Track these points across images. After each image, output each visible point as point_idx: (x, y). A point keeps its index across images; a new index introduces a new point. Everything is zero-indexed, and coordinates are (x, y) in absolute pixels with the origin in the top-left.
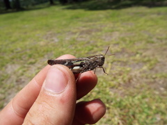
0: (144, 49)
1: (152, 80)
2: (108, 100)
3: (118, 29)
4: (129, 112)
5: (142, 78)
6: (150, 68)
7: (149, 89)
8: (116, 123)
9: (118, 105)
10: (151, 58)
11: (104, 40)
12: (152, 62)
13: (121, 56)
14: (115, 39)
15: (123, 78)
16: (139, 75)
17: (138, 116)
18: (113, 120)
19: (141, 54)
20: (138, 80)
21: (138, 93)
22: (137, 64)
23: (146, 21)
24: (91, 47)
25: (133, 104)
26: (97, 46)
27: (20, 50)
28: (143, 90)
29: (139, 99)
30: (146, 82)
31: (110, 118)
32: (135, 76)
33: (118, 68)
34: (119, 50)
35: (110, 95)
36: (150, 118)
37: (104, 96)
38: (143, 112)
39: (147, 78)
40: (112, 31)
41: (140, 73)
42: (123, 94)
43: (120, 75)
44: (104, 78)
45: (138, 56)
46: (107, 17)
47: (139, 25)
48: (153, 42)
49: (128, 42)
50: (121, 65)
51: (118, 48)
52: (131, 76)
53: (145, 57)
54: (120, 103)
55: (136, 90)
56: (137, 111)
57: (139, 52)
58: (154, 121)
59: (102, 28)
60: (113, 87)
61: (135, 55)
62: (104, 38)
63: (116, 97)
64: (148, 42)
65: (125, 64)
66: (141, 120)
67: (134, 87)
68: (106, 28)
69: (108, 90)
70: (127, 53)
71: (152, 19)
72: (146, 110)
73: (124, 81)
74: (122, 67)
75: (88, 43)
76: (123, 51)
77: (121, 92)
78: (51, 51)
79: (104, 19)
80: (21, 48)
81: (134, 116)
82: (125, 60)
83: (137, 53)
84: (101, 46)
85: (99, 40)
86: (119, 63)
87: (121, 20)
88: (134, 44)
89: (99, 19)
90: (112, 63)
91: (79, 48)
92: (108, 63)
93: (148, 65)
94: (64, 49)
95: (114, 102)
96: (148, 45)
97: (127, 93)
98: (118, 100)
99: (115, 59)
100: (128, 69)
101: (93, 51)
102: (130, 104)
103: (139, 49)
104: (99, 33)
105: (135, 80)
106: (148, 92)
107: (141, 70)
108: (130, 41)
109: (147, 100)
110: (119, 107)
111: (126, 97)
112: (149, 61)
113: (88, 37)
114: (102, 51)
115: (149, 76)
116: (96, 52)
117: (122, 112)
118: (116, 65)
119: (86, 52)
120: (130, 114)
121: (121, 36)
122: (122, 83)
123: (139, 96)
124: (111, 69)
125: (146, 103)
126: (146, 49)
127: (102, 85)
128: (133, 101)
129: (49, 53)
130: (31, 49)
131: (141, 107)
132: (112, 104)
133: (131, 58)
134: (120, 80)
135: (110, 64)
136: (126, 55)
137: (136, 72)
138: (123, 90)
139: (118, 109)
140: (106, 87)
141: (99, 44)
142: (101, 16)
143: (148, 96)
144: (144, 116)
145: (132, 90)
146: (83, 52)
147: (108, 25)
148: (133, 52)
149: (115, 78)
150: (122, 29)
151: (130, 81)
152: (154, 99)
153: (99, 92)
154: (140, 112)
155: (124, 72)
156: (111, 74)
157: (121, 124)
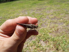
0: (64, 17)
1: (67, 30)
2: (48, 38)
3: (53, 8)
4: (57, 43)
5: (63, 29)
6: (67, 25)
8: (52, 47)
9: (52, 40)
10: (67, 20)
11: (47, 13)
12: (68, 22)
13: (54, 20)
14: (52, 12)
15: (55, 29)
17: (61, 45)
18: (50, 46)
19: (63, 19)
21: (61, 35)
22: (61, 23)
23: (65, 5)
24: (41, 16)
25: (59, 40)
26: (43, 15)
28: (63, 34)
30: (64, 31)
31: (49, 45)
32: (60, 28)
33: (53, 25)
34: (53, 17)
35: (49, 36)
37: (47, 36)
38: (63, 43)
39: (65, 29)
40: (50, 9)
41: (62, 27)
42: (55, 36)
43: (54, 28)
44: (47, 29)
45: (61, 19)
46: (48, 3)
47: (62, 6)
48: (68, 14)
49: (57, 14)
50: (54, 23)
51: (53, 16)
52: (58, 28)
53: (64, 20)
54: (53, 39)
55: (60, 34)
56: (61, 43)
59: (46, 8)
60: (50, 33)
61: (60, 19)
62: (47, 12)
63: (52, 37)
64: (66, 14)
65: (56, 23)
66: (62, 46)
68: (48, 8)
70: (57, 18)
71: (68, 4)
72: (64, 42)
73: (55, 30)
74: (54, 24)
75: (40, 14)
76: (55, 18)
77: (54, 34)
79: (47, 4)
80: (13, 16)
81: (59, 44)
82: (56, 21)
84: (45, 15)
85: (45, 13)
86: (53, 23)
87: (54, 4)
88: (60, 14)
89: (44, 4)
90: (50, 23)
91: (36, 16)
92: (48, 22)
93: (66, 24)
95: (51, 39)
96: (66, 15)
97: (56, 35)
98: (53, 38)
99: (51, 21)
100: (57, 25)
101: (42, 18)
102: (58, 40)
103: (62, 17)
104: (45, 10)
105: (60, 30)
106: (65, 35)
108: (58, 13)
109: (65, 38)
110: (53, 41)
112: (66, 22)
113: (40, 12)
114: (46, 17)
115: (66, 28)
116: (44, 18)
117: (54, 43)
119: (39, 18)
120: (58, 43)
121: (54, 11)
122: (54, 31)
123: (62, 37)
124: (50, 25)
125: (65, 39)
126: (65, 17)
127: (46, 32)
128: (59, 39)
131: (62, 41)
132: (50, 39)
133: (59, 21)
134: (53, 29)
135: (49, 23)
136: (56, 19)
137: (60, 26)
138: (55, 34)
139: (53, 42)
140: (47, 33)
141: (44, 15)
142: (45, 2)
143: (66, 37)
144: (63, 45)
145: (58, 34)
147: (48, 6)
148: (59, 18)
149: (51, 29)
150: (55, 8)
151: (57, 30)
152: (68, 38)
153: (44, 35)
154: (62, 43)
155: (55, 27)
156: (49, 27)
157: (54, 48)
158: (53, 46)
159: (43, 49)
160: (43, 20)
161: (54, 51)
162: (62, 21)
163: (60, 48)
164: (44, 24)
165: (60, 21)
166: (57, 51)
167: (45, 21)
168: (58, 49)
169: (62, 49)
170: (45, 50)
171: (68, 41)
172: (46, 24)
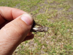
0: (64, 1)
1: (67, 15)
2: (46, 24)
4: (56, 28)
6: (67, 10)
7: (65, 19)
9: (51, 26)
10: (67, 5)
12: (68, 7)
13: (53, 5)
16: (61, 13)
17: (59, 30)
19: (63, 4)
20: (60, 15)
21: (60, 21)
22: (61, 8)
27: (3, 3)
28: (63, 19)
29: (60, 23)
30: (64, 16)
32: (59, 14)
34: (52, 2)
36: (65, 30)
37: (45, 22)
39: (64, 14)
41: (62, 12)
43: (52, 13)
44: (45, 15)
45: (61, 4)
50: (53, 9)
52: (57, 13)
53: (64, 5)
55: (59, 19)
56: (59, 28)
57: (62, 2)
58: (66, 31)
60: (49, 19)
61: (60, 4)
65: (55, 8)
66: (61, 31)
67: (59, 18)
69: (46, 20)
70: (56, 3)
72: (63, 27)
73: (54, 16)
74: (53, 10)
76: (54, 3)
77: (52, 20)
78: (19, 3)
82: (55, 6)
83: (61, 3)
86: (52, 8)
90: (49, 8)
91: (33, 1)
92: (47, 8)
93: (66, 9)
94: (25, 2)
98: (51, 24)
99: (50, 6)
100: (56, 11)
101: (39, 3)
102: (57, 25)
105: (59, 15)
106: (65, 20)
107: (62, 11)
109: (64, 23)
111: (55, 22)
112: (66, 7)
114: (44, 2)
115: (66, 14)
116: (41, 3)
118: (51, 9)
119: (36, 3)
120: (56, 29)
122: (53, 16)
123: (61, 22)
124: (48, 11)
125: (64, 24)
127: (44, 17)
128: (58, 24)
129: (18, 4)
130: (9, 2)
131: (61, 26)
132: (48, 25)
133: (58, 6)
134: (52, 15)
135: (47, 9)
137: (60, 12)
138: (54, 20)
140: (46, 18)
143: (65, 22)
144: (62, 30)
145: (57, 19)
146: (34, 3)
148: (59, 3)
149: (50, 14)
151: (56, 16)
152: (67, 23)
153: (42, 21)
154: (61, 28)
155: (54, 12)
156: (48, 13)
157: (52, 33)
158: (52, 32)
159: (41, 35)
160: (41, 5)
161: (53, 36)
162: (62, 6)
163: (59, 33)
164: (42, 10)
165: (60, 6)
166: (55, 36)
167: (43, 7)
168: (57, 34)
169: (60, 34)
170: (43, 36)
171: (67, 26)
172: (44, 10)
